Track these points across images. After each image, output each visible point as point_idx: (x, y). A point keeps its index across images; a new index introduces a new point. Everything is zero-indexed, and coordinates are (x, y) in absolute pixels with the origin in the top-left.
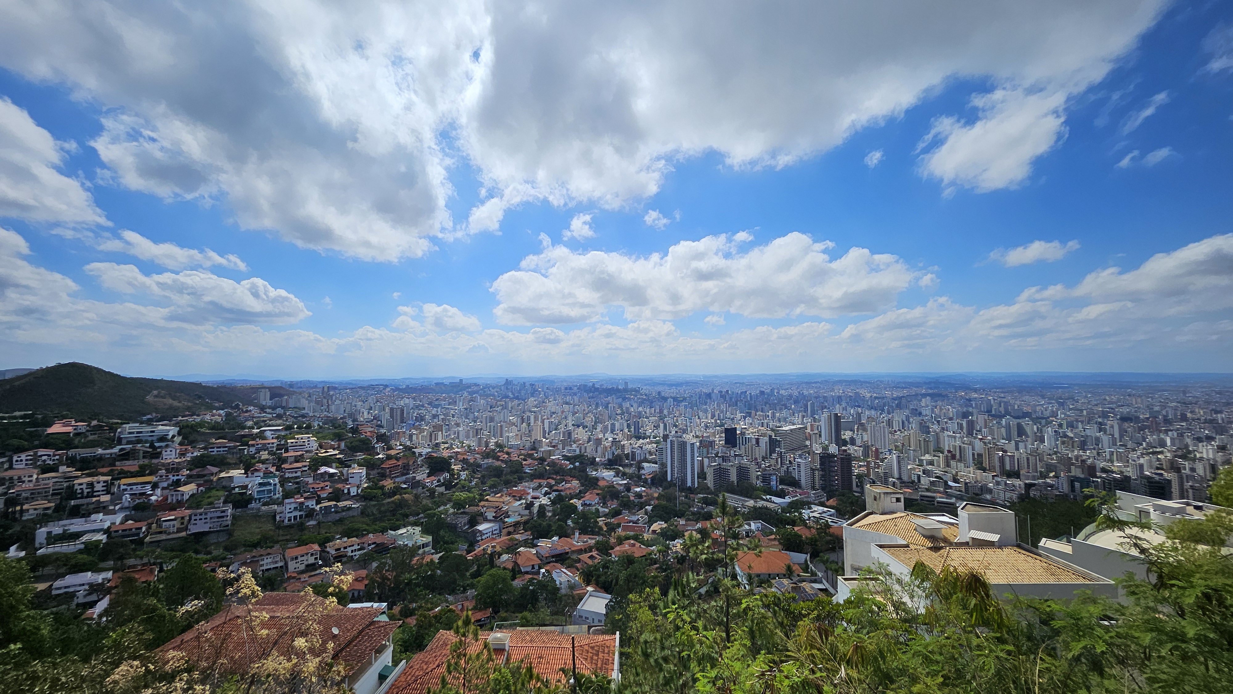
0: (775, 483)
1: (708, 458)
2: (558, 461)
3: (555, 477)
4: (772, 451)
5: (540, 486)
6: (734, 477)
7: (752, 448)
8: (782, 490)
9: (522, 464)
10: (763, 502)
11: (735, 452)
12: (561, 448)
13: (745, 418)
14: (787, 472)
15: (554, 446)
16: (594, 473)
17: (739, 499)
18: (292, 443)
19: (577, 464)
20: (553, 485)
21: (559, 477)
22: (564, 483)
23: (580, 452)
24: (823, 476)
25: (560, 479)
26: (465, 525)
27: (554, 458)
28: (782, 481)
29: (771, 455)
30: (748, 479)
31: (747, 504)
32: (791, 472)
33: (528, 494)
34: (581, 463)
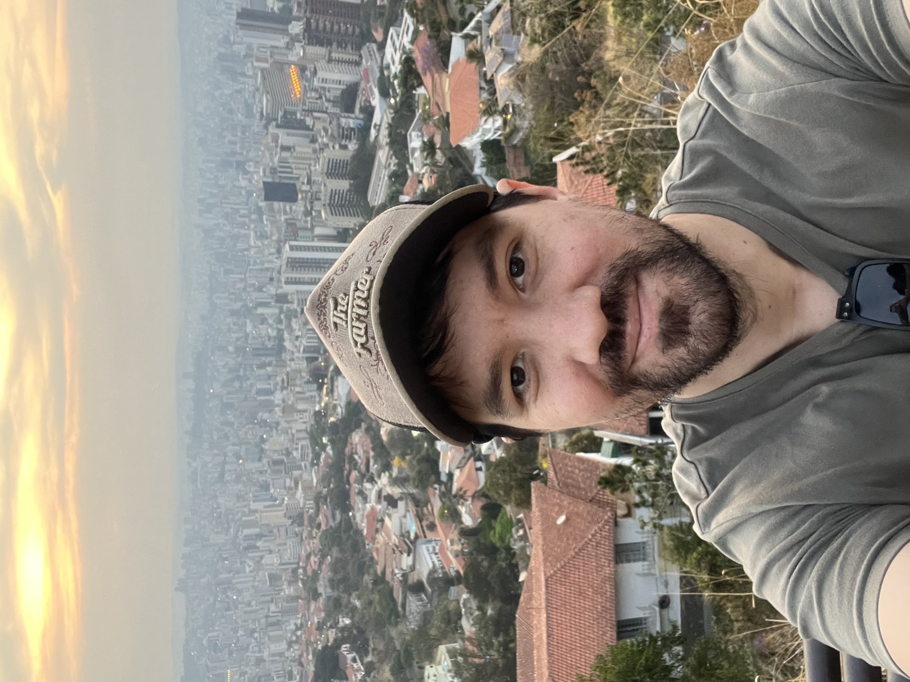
0: (351, 121)
1: (313, 227)
2: (321, 474)
3: (345, 473)
4: (302, 126)
5: (361, 493)
6: (344, 185)
7: (296, 158)
8: (362, 110)
9: (327, 530)
10: (381, 137)
11: (303, 183)
12: (299, 472)
13: (246, 172)
14: (334, 102)
15: (296, 484)
16: (339, 410)
17: (377, 173)
19: (325, 440)
20: (359, 472)
21: (347, 466)
22: (356, 457)
23: (304, 439)
24: (339, 45)
25: (350, 463)
26: (421, 600)
27: (315, 481)
28: (349, 108)
29: (307, 128)
30: (345, 164)
31: (383, 161)
32: (334, 97)
33: (373, 508)
34: (323, 433)
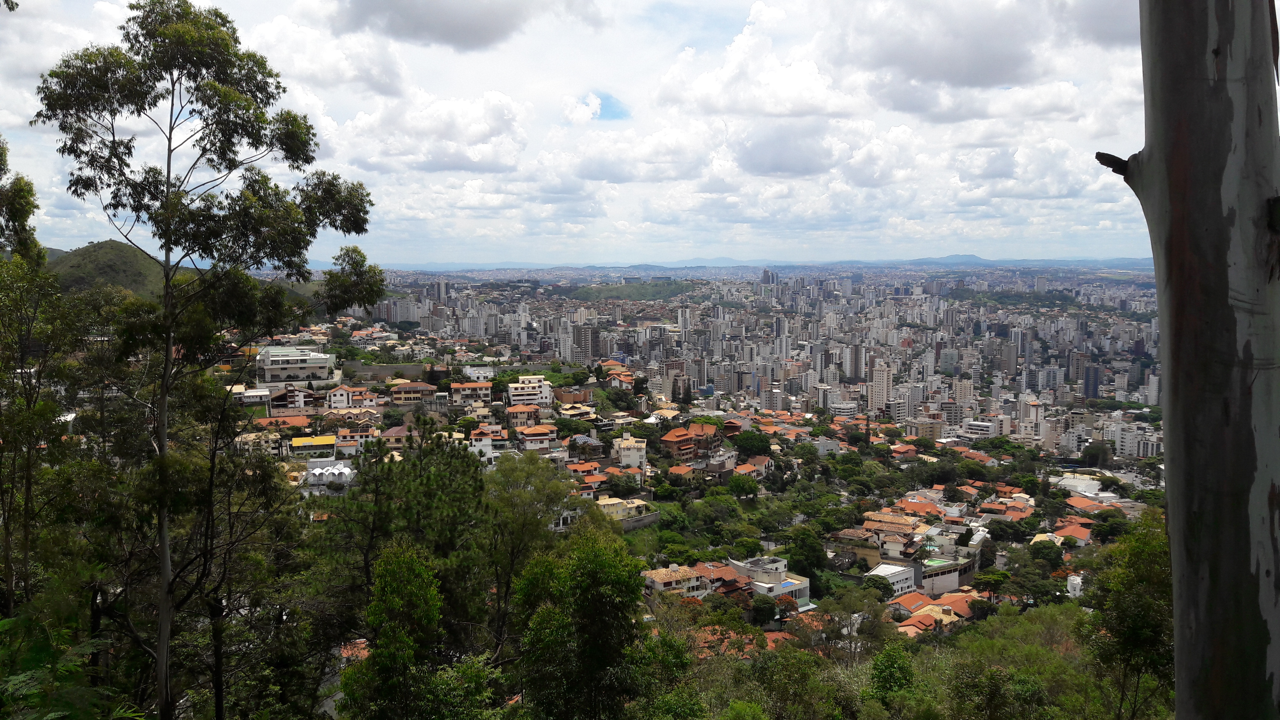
16: (1053, 478)
18: (516, 389)
27: (945, 440)
